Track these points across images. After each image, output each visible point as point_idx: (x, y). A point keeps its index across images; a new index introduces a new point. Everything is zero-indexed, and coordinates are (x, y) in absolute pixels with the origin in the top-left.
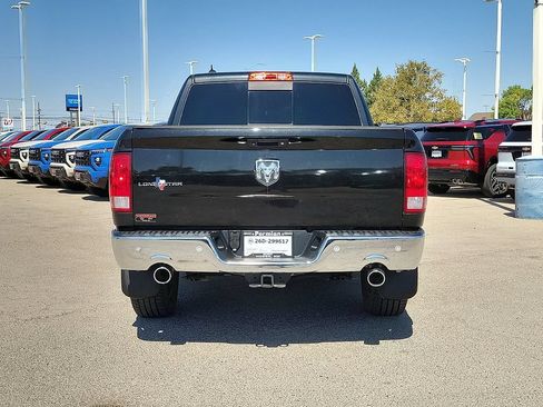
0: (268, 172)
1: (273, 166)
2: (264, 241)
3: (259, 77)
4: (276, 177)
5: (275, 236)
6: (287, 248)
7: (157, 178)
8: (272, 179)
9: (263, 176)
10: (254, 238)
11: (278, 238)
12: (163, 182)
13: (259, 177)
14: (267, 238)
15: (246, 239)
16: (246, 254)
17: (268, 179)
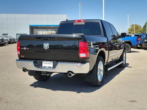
1: (47, 44)
2: (47, 63)
3: (77, 21)
4: (48, 47)
8: (47, 48)
9: (45, 47)
10: (45, 62)
11: (50, 63)
13: (44, 47)
15: (43, 63)
16: (43, 66)
17: (46, 48)
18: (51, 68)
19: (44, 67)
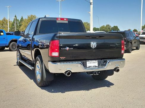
0: (94, 45)
1: (95, 43)
3: (59, 19)
4: (96, 46)
5: (94, 61)
6: (96, 64)
7: (66, 47)
9: (92, 46)
11: (95, 62)
12: (68, 48)
13: (91, 46)
14: (92, 62)
15: (87, 62)
16: (87, 67)
17: (94, 47)
18: (96, 67)
19: (89, 67)
